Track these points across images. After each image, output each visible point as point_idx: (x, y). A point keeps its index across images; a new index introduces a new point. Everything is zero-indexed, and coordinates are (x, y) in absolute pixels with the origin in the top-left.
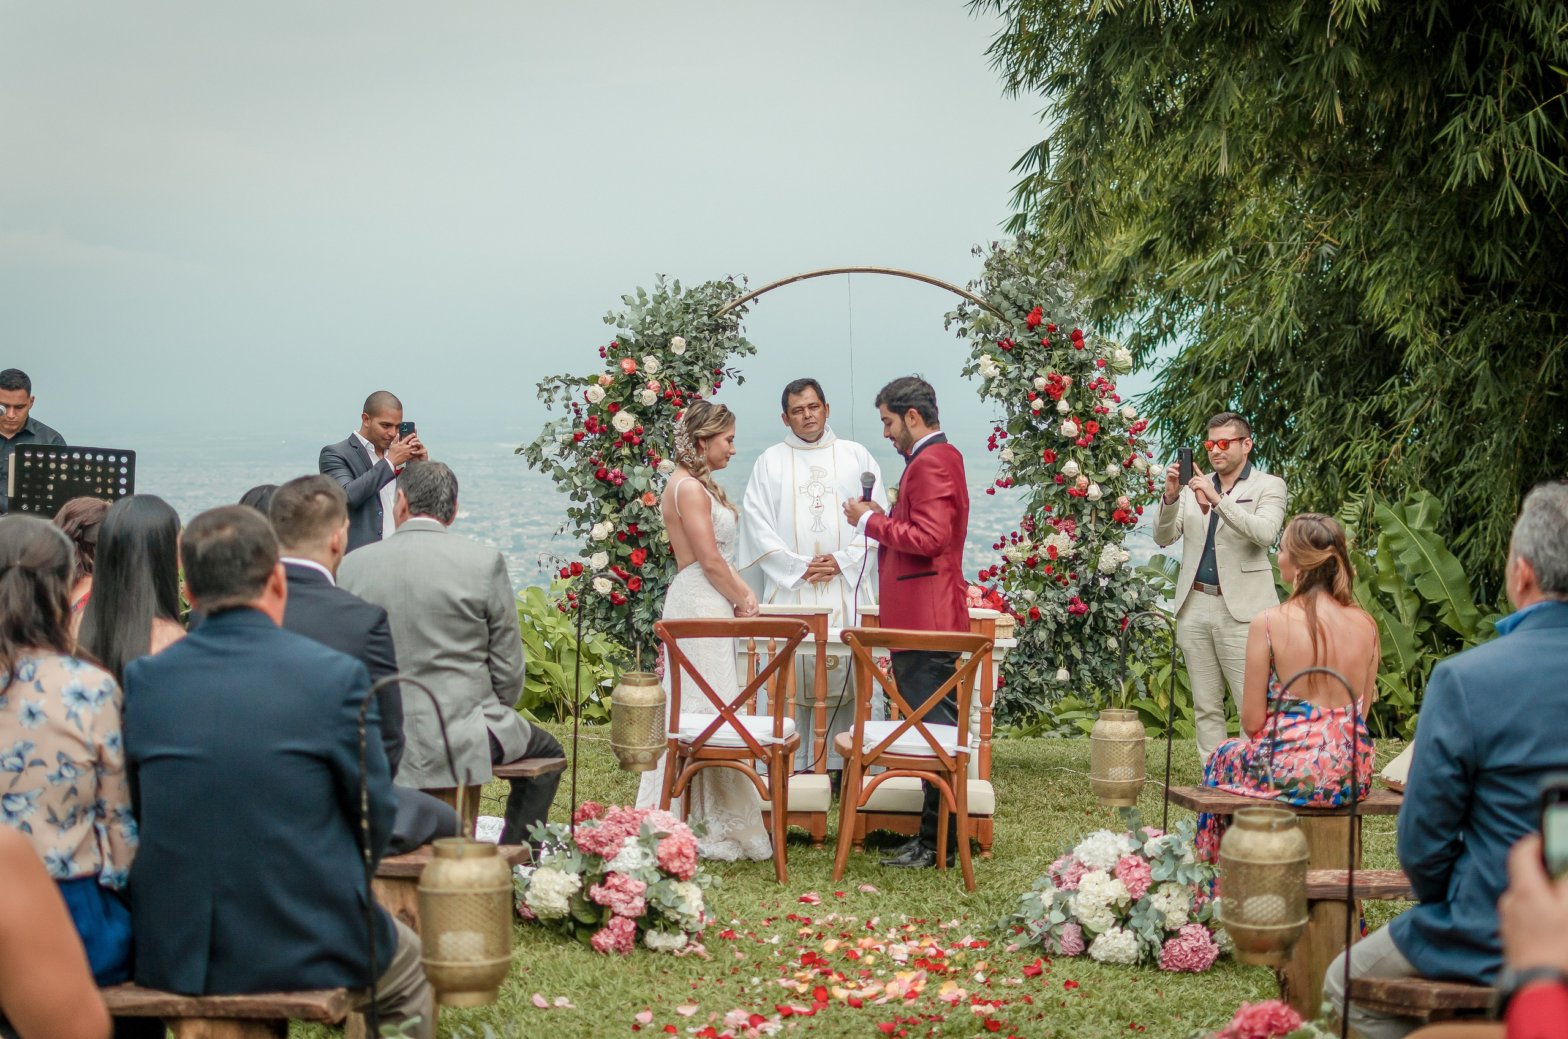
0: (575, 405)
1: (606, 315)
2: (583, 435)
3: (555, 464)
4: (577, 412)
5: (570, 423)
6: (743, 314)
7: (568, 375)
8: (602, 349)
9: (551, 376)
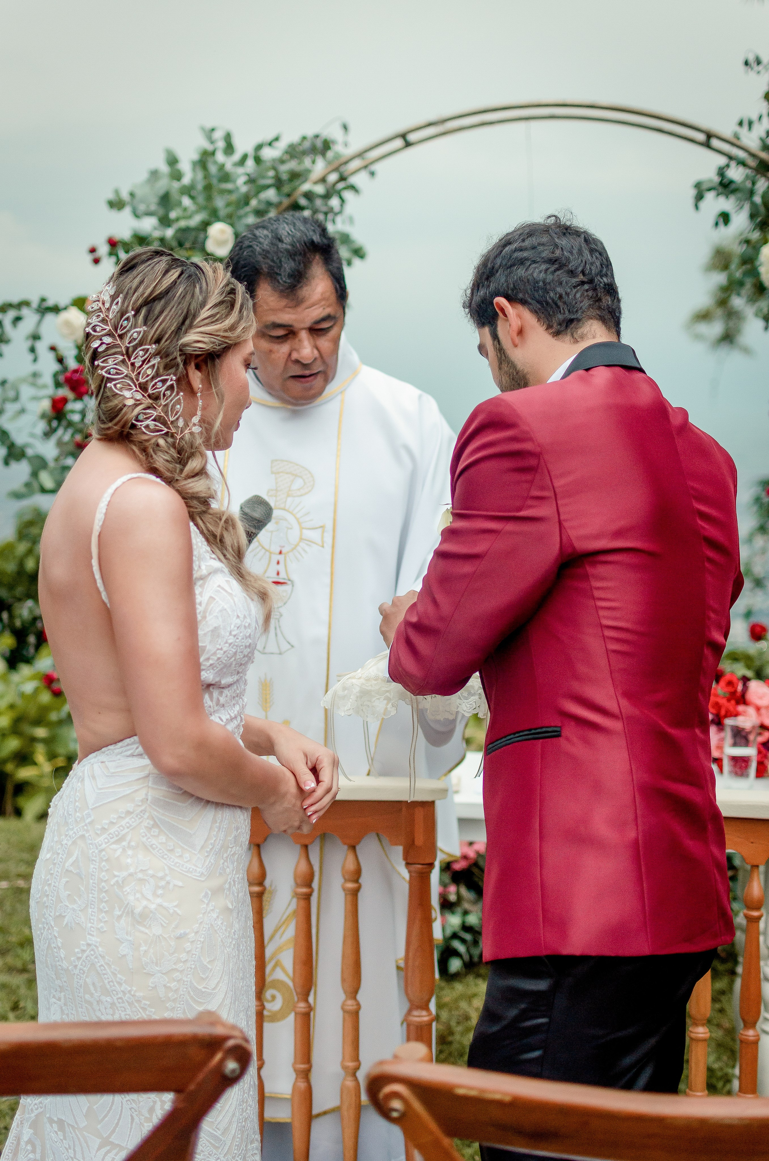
0: (53, 349)
1: (111, 196)
2: (64, 401)
3: (30, 452)
4: (60, 360)
5: (48, 379)
6: (348, 195)
7: (43, 300)
8: (93, 251)
9: (15, 299)
